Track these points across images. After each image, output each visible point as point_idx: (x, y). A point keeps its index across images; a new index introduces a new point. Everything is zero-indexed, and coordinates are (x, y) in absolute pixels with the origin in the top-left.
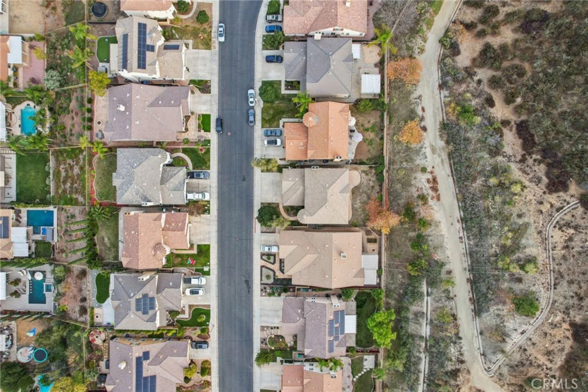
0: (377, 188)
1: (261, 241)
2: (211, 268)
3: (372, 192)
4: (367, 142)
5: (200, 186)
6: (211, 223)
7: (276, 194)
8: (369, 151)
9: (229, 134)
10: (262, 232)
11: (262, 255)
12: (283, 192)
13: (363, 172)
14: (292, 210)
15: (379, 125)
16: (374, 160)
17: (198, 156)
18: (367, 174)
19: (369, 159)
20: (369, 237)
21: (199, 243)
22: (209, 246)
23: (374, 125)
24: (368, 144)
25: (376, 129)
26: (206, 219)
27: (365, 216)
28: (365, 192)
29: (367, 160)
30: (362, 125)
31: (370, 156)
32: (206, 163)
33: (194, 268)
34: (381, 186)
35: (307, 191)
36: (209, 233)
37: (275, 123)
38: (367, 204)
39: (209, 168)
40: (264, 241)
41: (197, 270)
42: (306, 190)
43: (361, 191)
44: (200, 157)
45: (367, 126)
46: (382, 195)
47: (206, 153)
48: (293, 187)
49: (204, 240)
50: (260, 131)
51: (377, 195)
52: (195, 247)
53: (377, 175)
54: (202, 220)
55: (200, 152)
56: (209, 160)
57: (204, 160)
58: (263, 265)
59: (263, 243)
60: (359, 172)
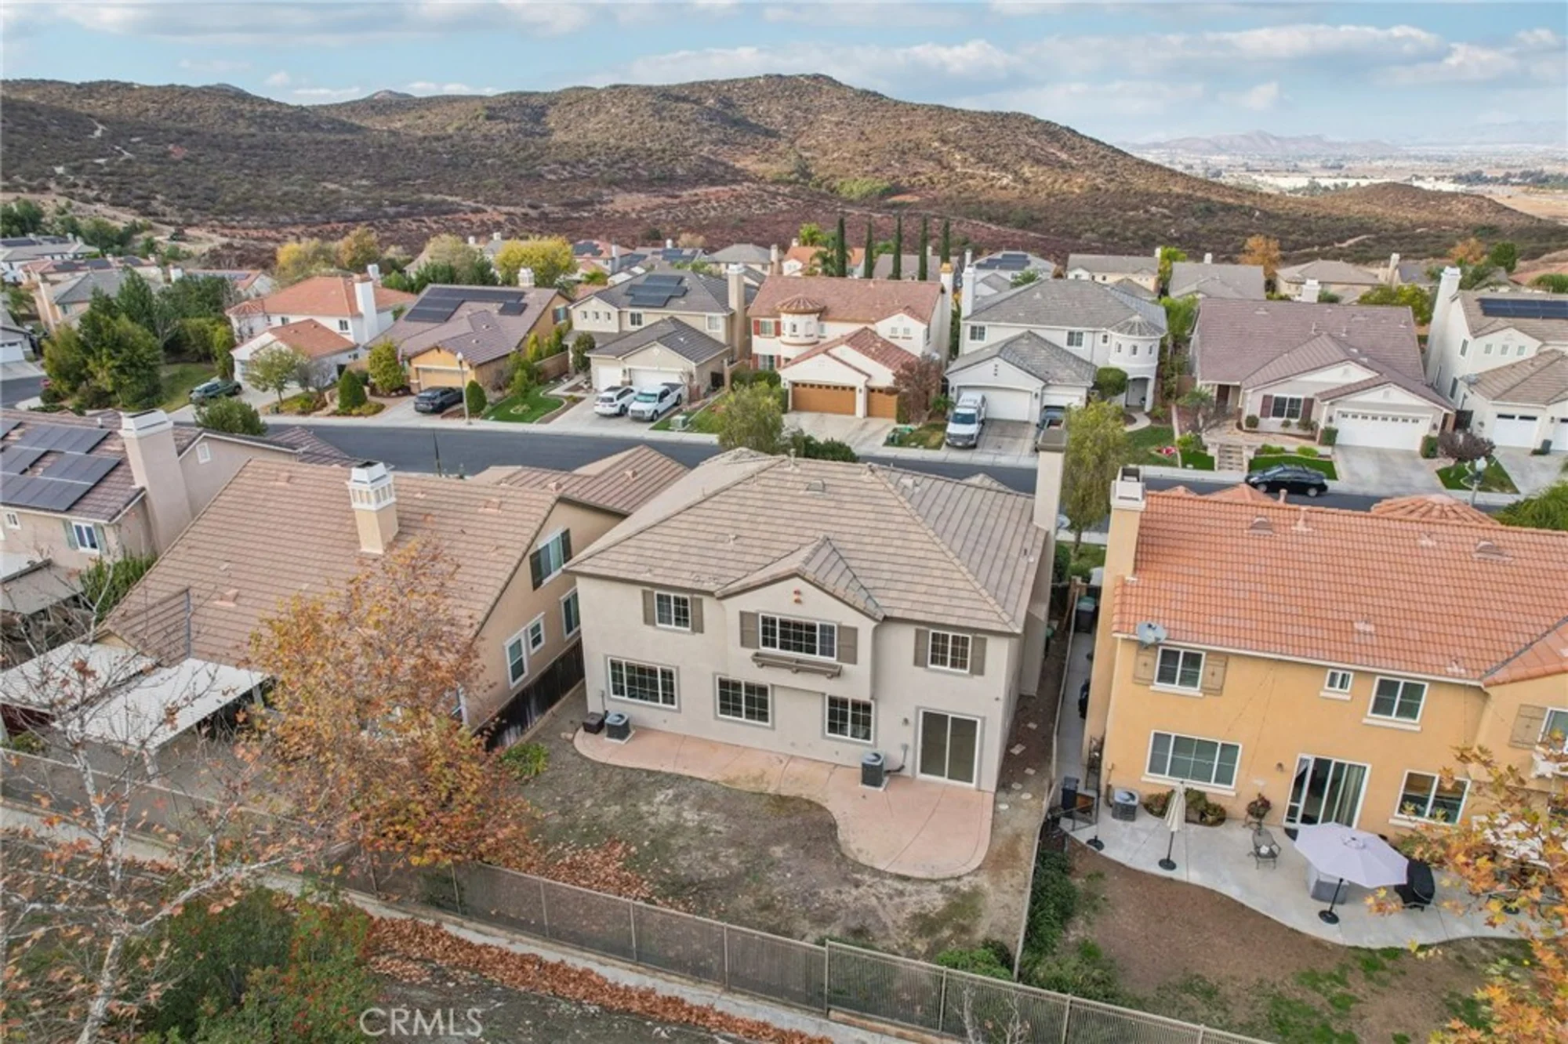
13: (964, 906)
28: (747, 875)
38: (634, 863)
43: (778, 852)
60: (966, 879)
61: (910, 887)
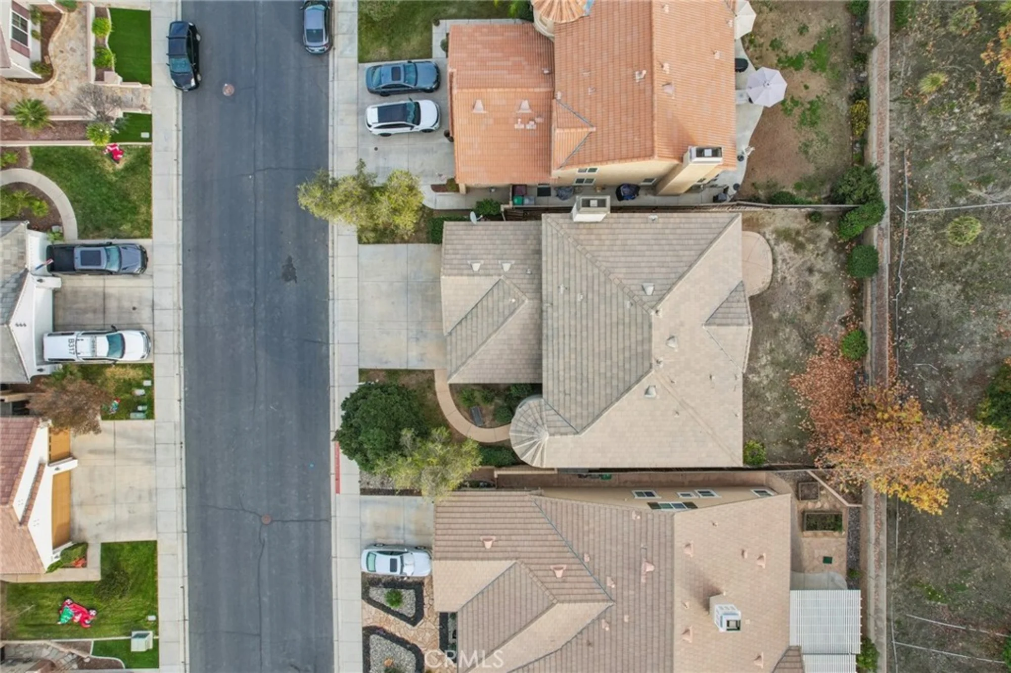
0: (842, 303)
1: (362, 526)
2: (162, 638)
3: (820, 318)
4: (797, 111)
5: (112, 304)
6: (160, 456)
7: (420, 336)
8: (806, 147)
9: (228, 90)
10: (364, 492)
11: (370, 582)
12: (447, 326)
13: (784, 235)
14: (487, 399)
15: (844, 42)
16: (828, 187)
17: (98, 179)
18: (799, 247)
19: (807, 184)
20: (810, 505)
21: (110, 539)
22: (152, 546)
23: (824, 43)
24: (802, 123)
25: (835, 58)
26: (139, 440)
27: (790, 420)
28: (793, 322)
29: (798, 187)
30: (775, 45)
31: (811, 170)
32: (135, 210)
33: (92, 640)
34: (857, 292)
35: (555, 320)
36: (153, 493)
37: (416, 40)
38: (800, 370)
39: (146, 229)
40: (377, 527)
41: (102, 648)
42: (549, 312)
43: (776, 315)
44: (111, 185)
45: (794, 45)
46: (863, 334)
47: (130, 169)
48: (490, 302)
49: (130, 525)
50: (354, 74)
51: (841, 331)
52: (94, 554)
53: (840, 249)
54: (121, 443)
55: (108, 166)
56: (148, 200)
57: (125, 197)
58: (370, 623)
59: (369, 536)
60: (767, 236)
61: (779, 258)
